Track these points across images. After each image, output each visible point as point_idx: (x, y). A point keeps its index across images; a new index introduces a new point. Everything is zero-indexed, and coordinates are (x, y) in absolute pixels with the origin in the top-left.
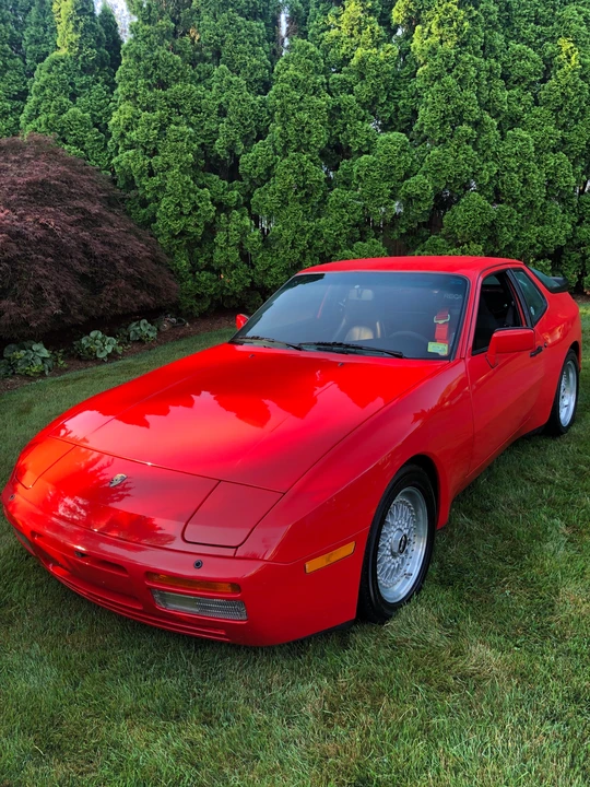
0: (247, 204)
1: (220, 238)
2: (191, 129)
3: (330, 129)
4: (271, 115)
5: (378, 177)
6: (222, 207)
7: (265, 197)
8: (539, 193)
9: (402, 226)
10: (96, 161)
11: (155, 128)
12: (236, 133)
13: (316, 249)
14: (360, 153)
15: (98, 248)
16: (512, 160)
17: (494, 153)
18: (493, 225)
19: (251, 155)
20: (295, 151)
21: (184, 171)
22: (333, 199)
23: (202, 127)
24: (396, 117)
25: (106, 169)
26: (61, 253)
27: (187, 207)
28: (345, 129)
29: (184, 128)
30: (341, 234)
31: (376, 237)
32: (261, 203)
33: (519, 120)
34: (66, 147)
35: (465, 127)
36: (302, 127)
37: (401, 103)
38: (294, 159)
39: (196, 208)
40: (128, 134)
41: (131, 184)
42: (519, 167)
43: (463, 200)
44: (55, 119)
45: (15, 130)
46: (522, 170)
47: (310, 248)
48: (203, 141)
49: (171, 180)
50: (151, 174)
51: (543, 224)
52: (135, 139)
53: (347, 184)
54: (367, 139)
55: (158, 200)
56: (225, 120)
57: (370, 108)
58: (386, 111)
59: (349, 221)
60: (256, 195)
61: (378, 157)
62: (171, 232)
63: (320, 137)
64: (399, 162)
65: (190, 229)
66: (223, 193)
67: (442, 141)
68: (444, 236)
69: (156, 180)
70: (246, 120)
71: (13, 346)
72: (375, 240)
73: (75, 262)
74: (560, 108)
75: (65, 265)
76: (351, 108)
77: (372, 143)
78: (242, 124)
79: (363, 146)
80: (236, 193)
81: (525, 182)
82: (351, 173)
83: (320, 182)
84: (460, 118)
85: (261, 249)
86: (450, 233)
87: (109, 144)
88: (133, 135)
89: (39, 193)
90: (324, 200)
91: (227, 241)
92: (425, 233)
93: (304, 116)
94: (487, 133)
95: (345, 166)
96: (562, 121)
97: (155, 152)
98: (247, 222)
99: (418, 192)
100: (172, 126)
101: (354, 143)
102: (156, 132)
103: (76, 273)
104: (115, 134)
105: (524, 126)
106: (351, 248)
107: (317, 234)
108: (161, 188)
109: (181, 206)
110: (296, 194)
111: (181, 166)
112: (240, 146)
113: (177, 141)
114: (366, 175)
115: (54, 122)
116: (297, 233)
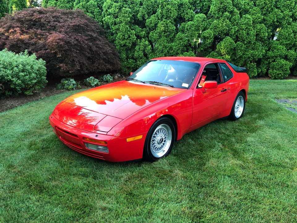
0: (148, 37)
1: (137, 48)
2: (130, 9)
3: (178, 12)
4: (158, 6)
5: (194, 29)
6: (139, 37)
7: (154, 35)
8: (253, 38)
9: (202, 47)
10: (98, 19)
11: (118, 9)
12: (145, 11)
13: (170, 53)
14: (188, 20)
15: (94, 48)
16: (244, 26)
17: (237, 23)
18: (235, 49)
19: (150, 19)
20: (165, 19)
21: (126, 24)
22: (177, 36)
23: (134, 9)
24: (203, 8)
25: (100, 22)
26: (82, 49)
27: (126, 36)
28: (184, 12)
29: (127, 9)
30: (179, 49)
31: (192, 51)
32: (152, 36)
33: (248, 11)
34: (88, 14)
35: (227, 13)
36: (168, 10)
37: (204, 4)
38: (164, 22)
39: (129, 37)
40: (108, 10)
41: (108, 27)
42: (246, 28)
43: (224, 39)
44: (85, 4)
45: (72, 7)
46: (247, 30)
47: (168, 53)
48: (134, 14)
49: (121, 27)
50: (115, 24)
51: (254, 50)
52: (111, 12)
53: (183, 31)
54: (191, 16)
55: (117, 34)
56: (142, 7)
57: (193, 5)
58: (199, 6)
59: (182, 44)
60: (151, 34)
61: (195, 22)
62: (120, 45)
63: (174, 14)
64: (202, 25)
65: (127, 44)
66: (139, 32)
67: (218, 18)
68: (216, 52)
69: (117, 26)
70: (149, 7)
71: (64, 79)
72: (192, 52)
73: (86, 53)
74: (263, 8)
75: (83, 53)
76: (186, 4)
77: (193, 17)
78: (148, 8)
79: (190, 18)
80: (144, 32)
81: (248, 34)
82: (185, 27)
83: (173, 30)
84: (225, 9)
85: (151, 53)
86: (219, 51)
87: (102, 13)
88: (110, 11)
89: (77, 29)
90: (174, 36)
91: (139, 49)
92: (210, 50)
93: (169, 7)
94: (235, 15)
95: (183, 25)
96: (264, 13)
97: (117, 17)
98: (147, 43)
99: (208, 36)
100: (124, 8)
101: (187, 17)
102: (118, 10)
103: (86, 56)
104: (105, 10)
105: (249, 13)
106: (183, 54)
107: (171, 48)
108: (118, 29)
109: (124, 36)
110: (164, 34)
111: (125, 22)
112: (147, 16)
113: (125, 13)
114: (190, 28)
115: (85, 5)
116: (164, 47)
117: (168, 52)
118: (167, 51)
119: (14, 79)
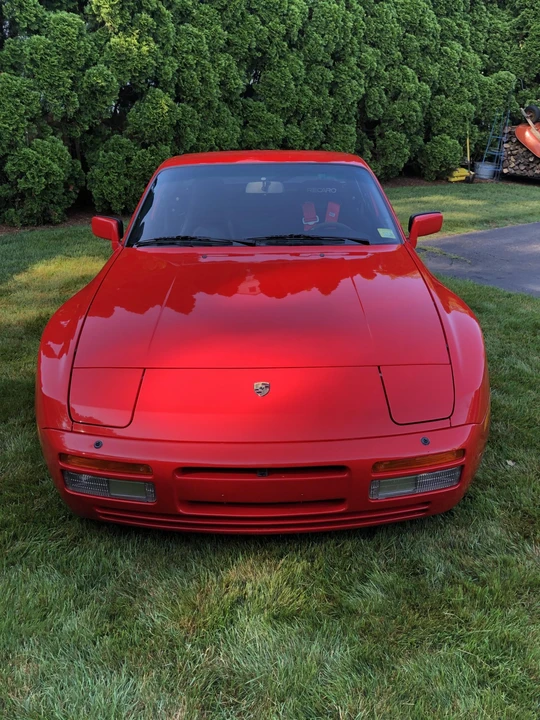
5: (56, 63)
9: (84, 122)
14: (30, 31)
16: (190, 57)
17: (173, 48)
18: (177, 127)
30: (17, 130)
31: (55, 134)
33: (188, 15)
35: (144, 15)
42: (197, 65)
43: (149, 96)
46: (199, 68)
51: (218, 126)
53: (16, 68)
54: (36, 16)
59: (26, 113)
61: (53, 39)
64: (79, 48)
67: (122, 29)
68: (130, 137)
72: (54, 137)
77: (42, 20)
79: (32, 24)
81: (203, 80)
82: (21, 56)
84: (138, 4)
86: (136, 133)
92: (108, 132)
94: (165, 25)
95: (11, 46)
99: (103, 84)
101: (22, 19)
105: (193, 21)
114: (41, 59)
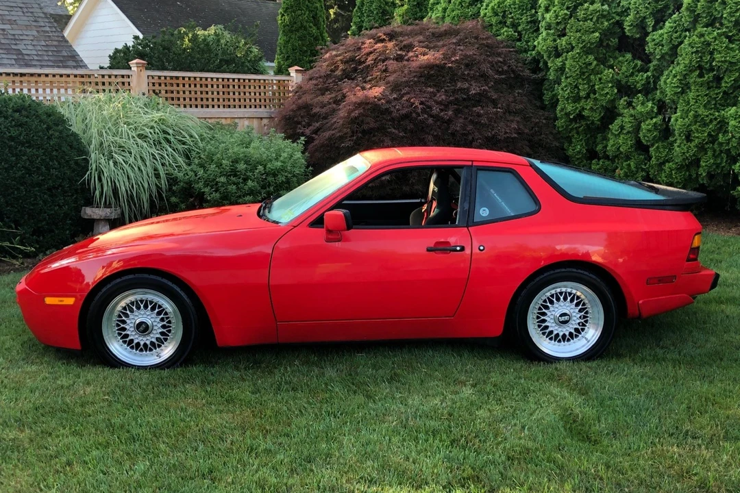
0: (654, 88)
1: (614, 127)
2: (606, 7)
6: (626, 90)
12: (647, 8)
19: (660, 32)
20: (707, 26)
21: (587, 51)
23: (619, 4)
25: (532, 49)
27: (583, 90)
29: (596, 7)
32: (665, 87)
38: (702, 35)
39: (595, 91)
40: (545, 16)
48: (618, 18)
49: (571, 61)
50: (558, 55)
52: (548, 20)
60: (664, 78)
62: (568, 114)
65: (586, 113)
66: (632, 75)
69: (559, 62)
80: (647, 74)
85: (655, 140)
91: (622, 128)
97: (564, 33)
100: (587, 5)
102: (567, 12)
108: (562, 69)
109: (578, 89)
110: (701, 75)
111: (584, 47)
112: (650, 22)
113: (585, 20)
115: (499, 7)
116: (696, 122)
117: (713, 139)
118: (709, 135)
119: (207, 190)
